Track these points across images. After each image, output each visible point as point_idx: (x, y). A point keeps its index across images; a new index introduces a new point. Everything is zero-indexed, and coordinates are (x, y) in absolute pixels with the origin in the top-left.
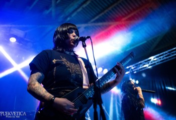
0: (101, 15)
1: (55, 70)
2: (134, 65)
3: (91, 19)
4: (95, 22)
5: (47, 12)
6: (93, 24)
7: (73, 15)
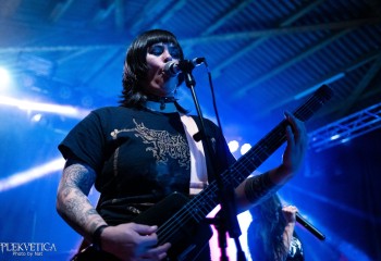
0: (230, 15)
1: (116, 156)
2: (315, 132)
3: (208, 26)
4: (216, 33)
5: (104, 14)
6: (213, 38)
7: (165, 20)
